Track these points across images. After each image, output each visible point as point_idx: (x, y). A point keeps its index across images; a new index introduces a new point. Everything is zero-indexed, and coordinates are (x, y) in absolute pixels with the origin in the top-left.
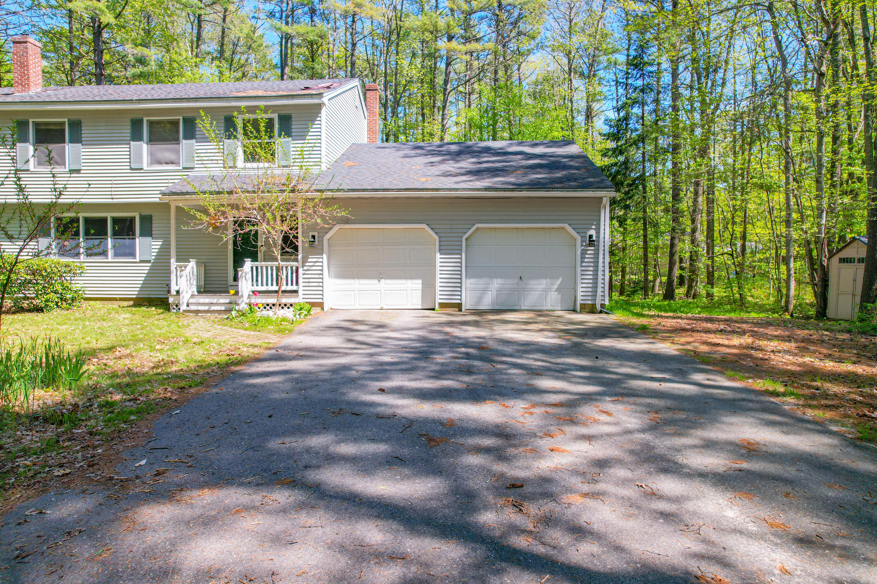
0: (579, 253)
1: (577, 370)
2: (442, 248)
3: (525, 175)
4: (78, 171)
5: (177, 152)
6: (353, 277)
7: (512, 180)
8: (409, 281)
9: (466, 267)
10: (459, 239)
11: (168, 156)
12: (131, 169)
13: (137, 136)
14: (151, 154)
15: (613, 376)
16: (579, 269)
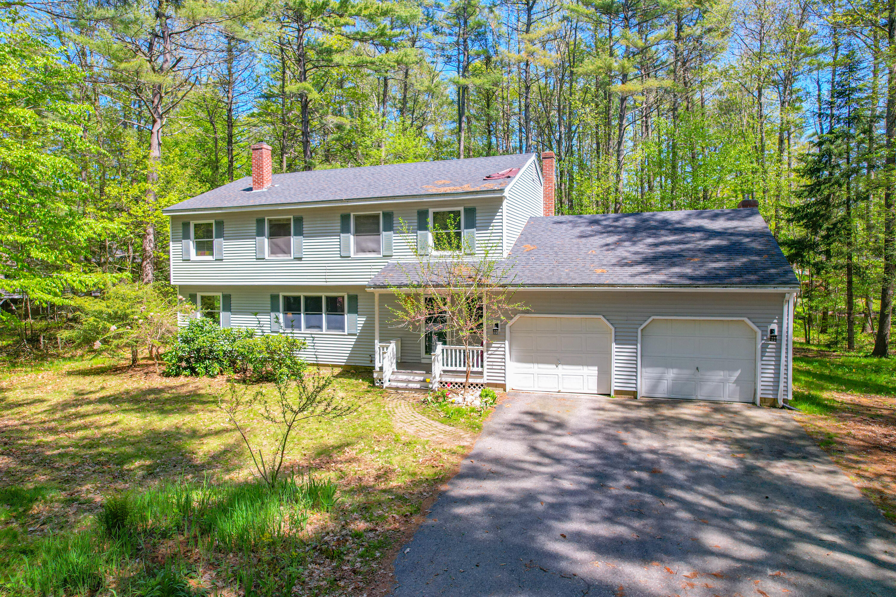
0: (759, 346)
1: (744, 518)
2: (618, 338)
3: (703, 263)
4: (300, 259)
5: (378, 242)
6: (532, 362)
7: (688, 271)
8: (585, 368)
9: (642, 356)
10: (634, 330)
11: (371, 245)
12: (341, 257)
13: (345, 229)
14: (357, 244)
15: (780, 533)
16: (759, 363)
